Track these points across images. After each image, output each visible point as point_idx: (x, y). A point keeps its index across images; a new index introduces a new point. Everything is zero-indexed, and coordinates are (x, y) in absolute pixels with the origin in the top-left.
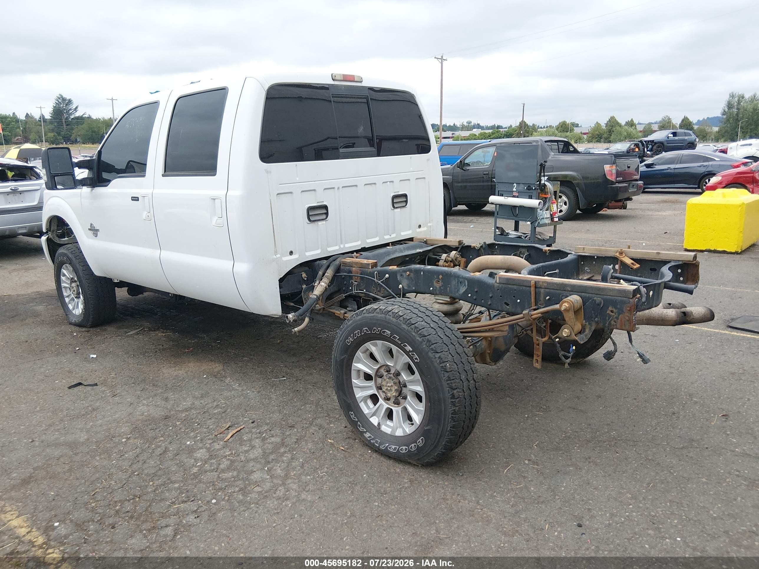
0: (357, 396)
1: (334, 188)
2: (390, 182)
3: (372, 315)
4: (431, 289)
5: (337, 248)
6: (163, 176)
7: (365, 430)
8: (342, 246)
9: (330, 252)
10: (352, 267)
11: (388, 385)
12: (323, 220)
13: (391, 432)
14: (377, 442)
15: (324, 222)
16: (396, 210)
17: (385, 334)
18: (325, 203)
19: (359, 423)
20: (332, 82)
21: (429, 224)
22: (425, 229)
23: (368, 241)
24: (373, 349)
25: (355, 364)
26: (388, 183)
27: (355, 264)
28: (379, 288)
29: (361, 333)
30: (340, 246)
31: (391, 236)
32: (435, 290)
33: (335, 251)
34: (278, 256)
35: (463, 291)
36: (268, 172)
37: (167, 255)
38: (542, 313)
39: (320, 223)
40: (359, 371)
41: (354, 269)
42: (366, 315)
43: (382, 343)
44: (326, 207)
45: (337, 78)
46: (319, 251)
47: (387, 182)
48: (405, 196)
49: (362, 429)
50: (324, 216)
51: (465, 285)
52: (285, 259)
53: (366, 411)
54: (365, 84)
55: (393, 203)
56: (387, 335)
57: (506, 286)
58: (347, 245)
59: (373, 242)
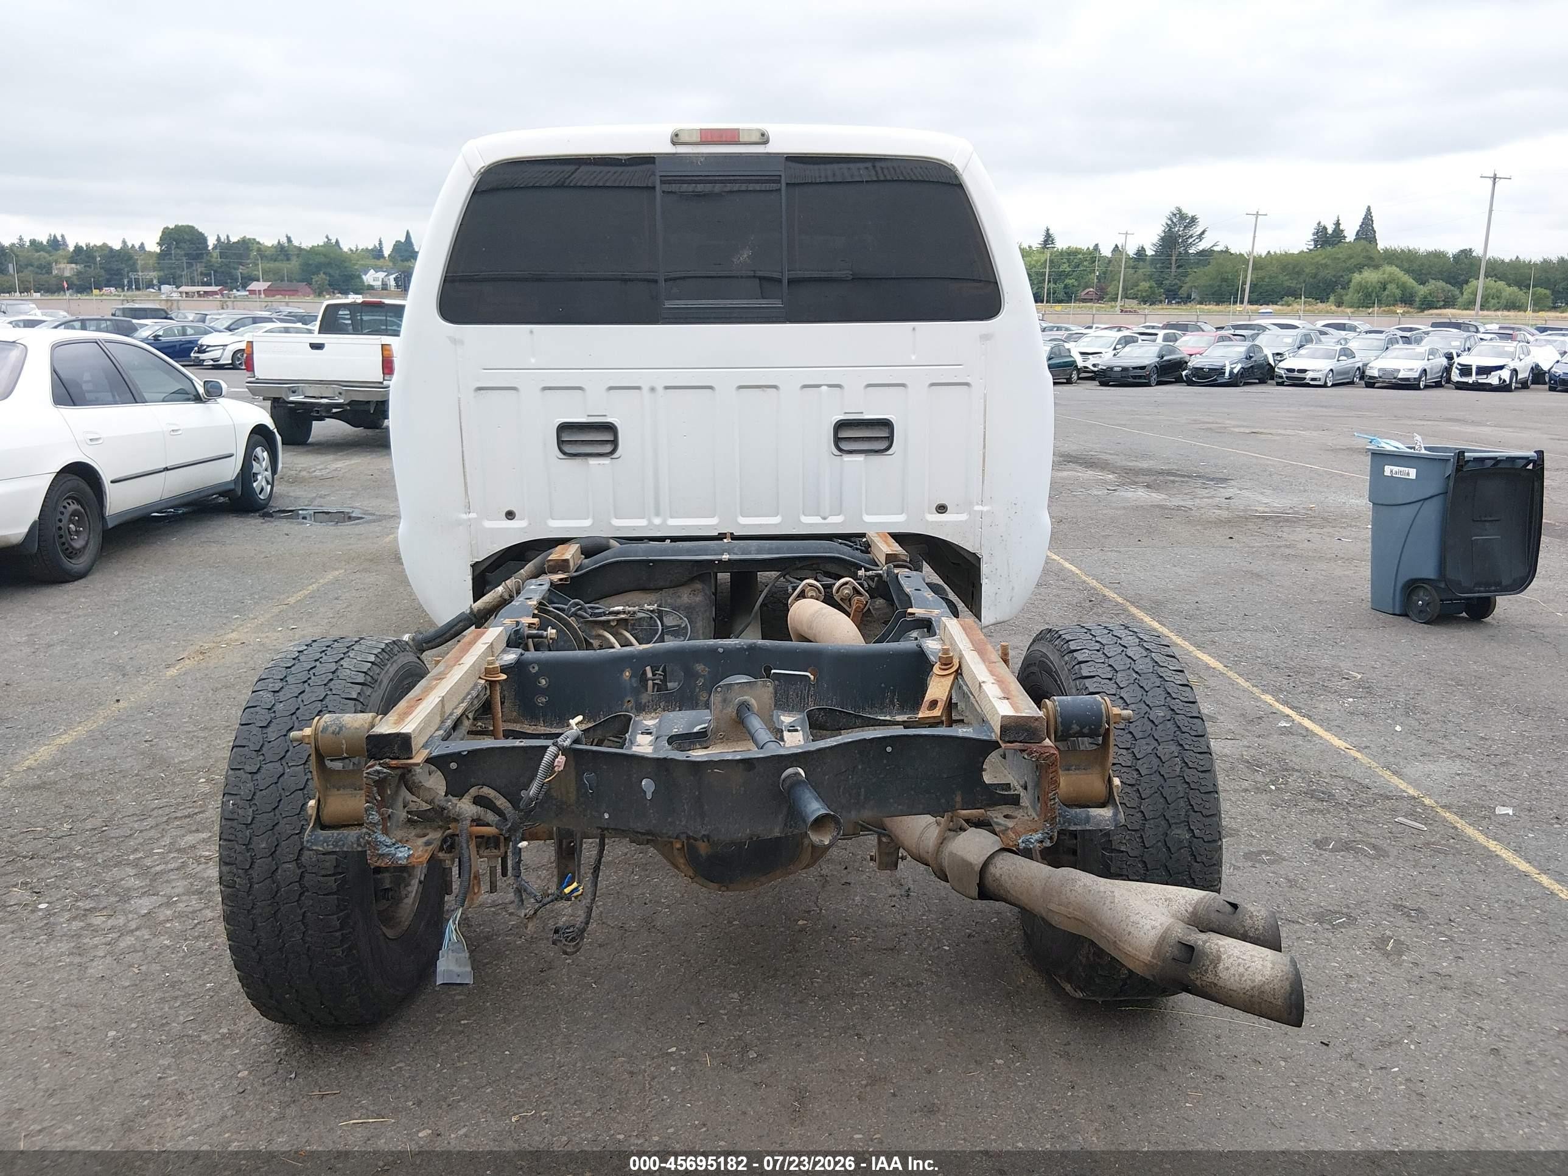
1: (639, 388)
2: (830, 386)
5: (643, 522)
8: (656, 521)
9: (618, 528)
12: (601, 455)
15: (606, 461)
16: (847, 458)
18: (608, 420)
20: (670, 149)
21: (977, 508)
22: (963, 517)
23: (744, 521)
26: (824, 388)
30: (649, 520)
31: (825, 519)
33: (634, 528)
34: (473, 515)
36: (456, 342)
39: (593, 462)
44: (610, 428)
45: (683, 138)
46: (587, 523)
47: (819, 386)
48: (886, 424)
50: (608, 448)
52: (488, 524)
54: (772, 148)
55: (837, 440)
58: (672, 522)
59: (760, 525)
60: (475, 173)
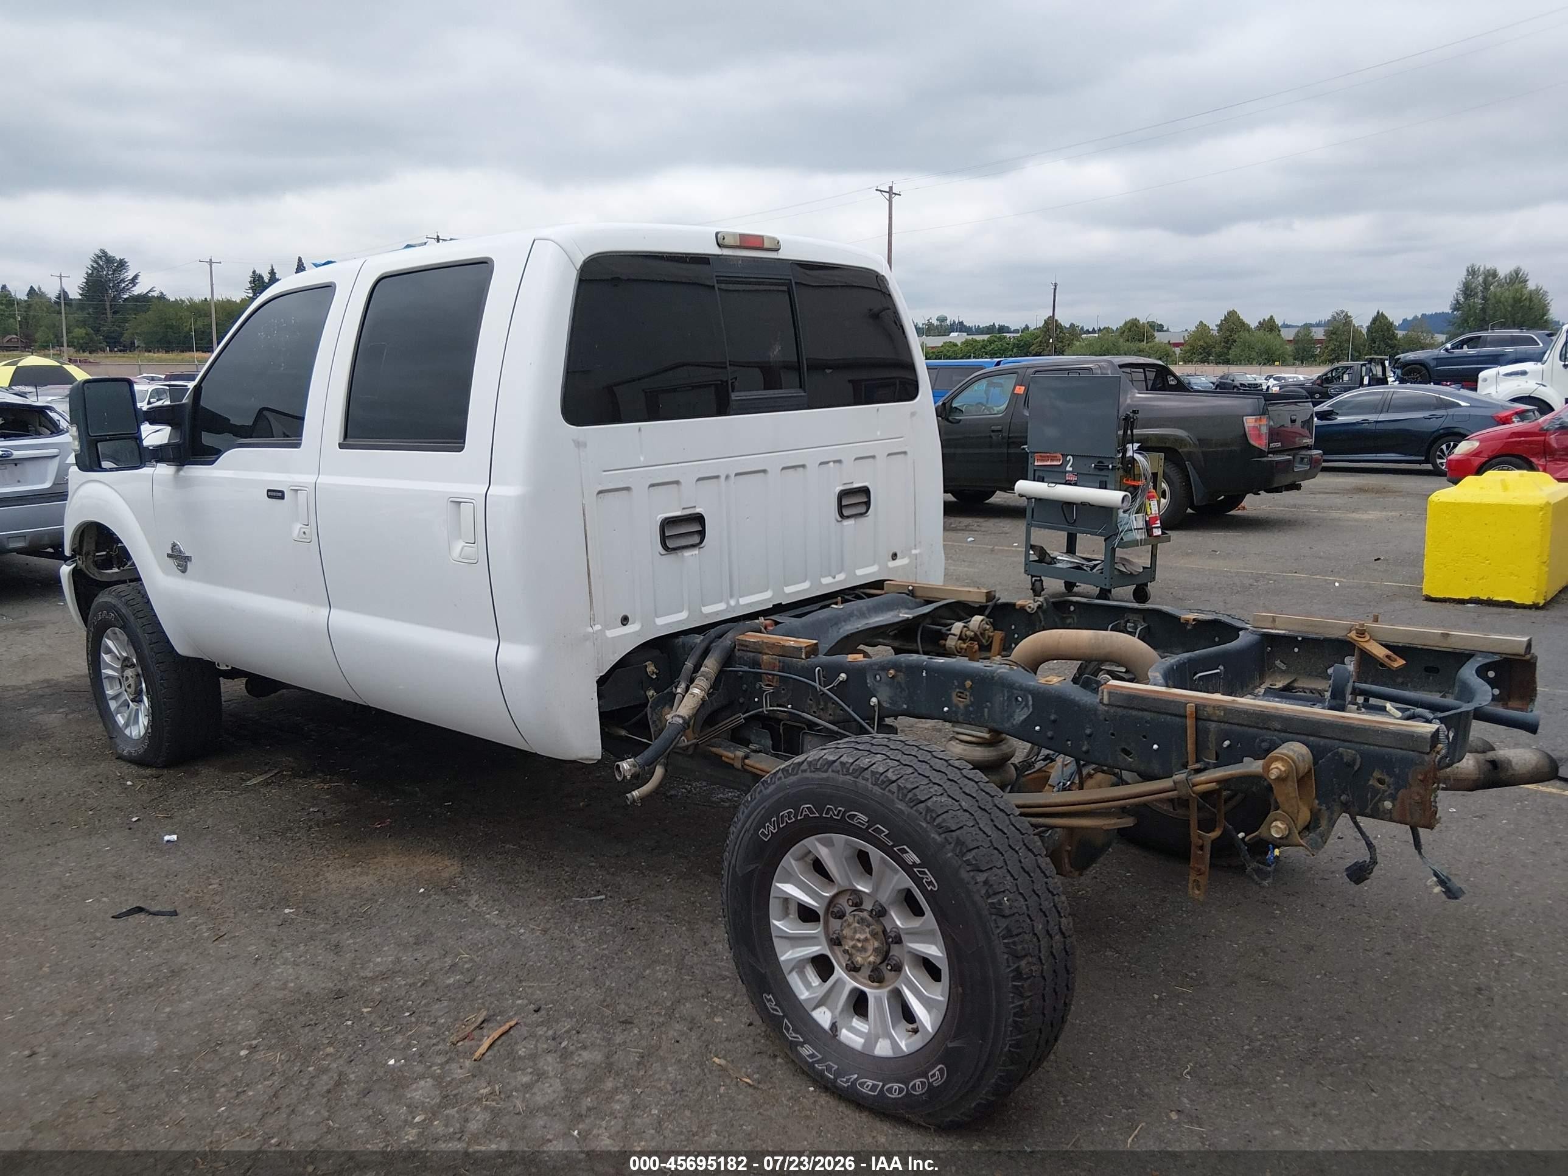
0: (782, 959)
1: (717, 477)
2: (834, 462)
3: (825, 775)
4: (946, 709)
5: (722, 606)
6: (341, 446)
7: (801, 1040)
8: (732, 603)
9: (707, 616)
10: (760, 653)
11: (857, 936)
12: (693, 546)
13: (864, 1045)
14: (829, 1069)
15: (696, 552)
16: (846, 523)
17: (855, 822)
18: (698, 510)
19: (786, 1020)
20: (715, 250)
21: (914, 552)
22: (906, 561)
23: (788, 590)
24: (824, 853)
25: (779, 885)
26: (831, 464)
27: (768, 647)
28: (822, 703)
29: (796, 816)
30: (728, 603)
31: (834, 578)
32: (956, 713)
33: (717, 613)
34: (598, 627)
35: (1022, 718)
36: (579, 444)
37: (344, 620)
38: (1218, 781)
39: (687, 553)
40: (787, 900)
41: (765, 657)
42: (808, 774)
43: (847, 840)
44: (699, 519)
45: (727, 242)
46: (683, 615)
47: (828, 462)
48: (865, 491)
49: (794, 1035)
50: (696, 539)
51: (1027, 705)
52: (611, 633)
53: (803, 994)
54: (783, 254)
55: (840, 507)
56: (860, 823)
57: (1125, 712)
58: (743, 601)
59: (798, 592)
60: (578, 268)
